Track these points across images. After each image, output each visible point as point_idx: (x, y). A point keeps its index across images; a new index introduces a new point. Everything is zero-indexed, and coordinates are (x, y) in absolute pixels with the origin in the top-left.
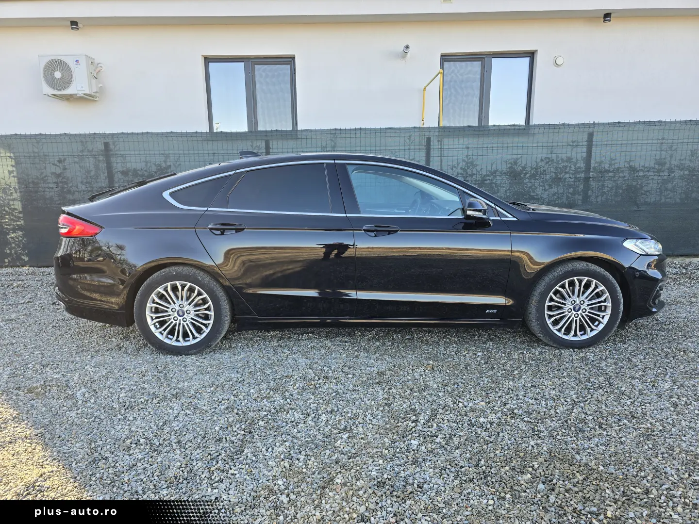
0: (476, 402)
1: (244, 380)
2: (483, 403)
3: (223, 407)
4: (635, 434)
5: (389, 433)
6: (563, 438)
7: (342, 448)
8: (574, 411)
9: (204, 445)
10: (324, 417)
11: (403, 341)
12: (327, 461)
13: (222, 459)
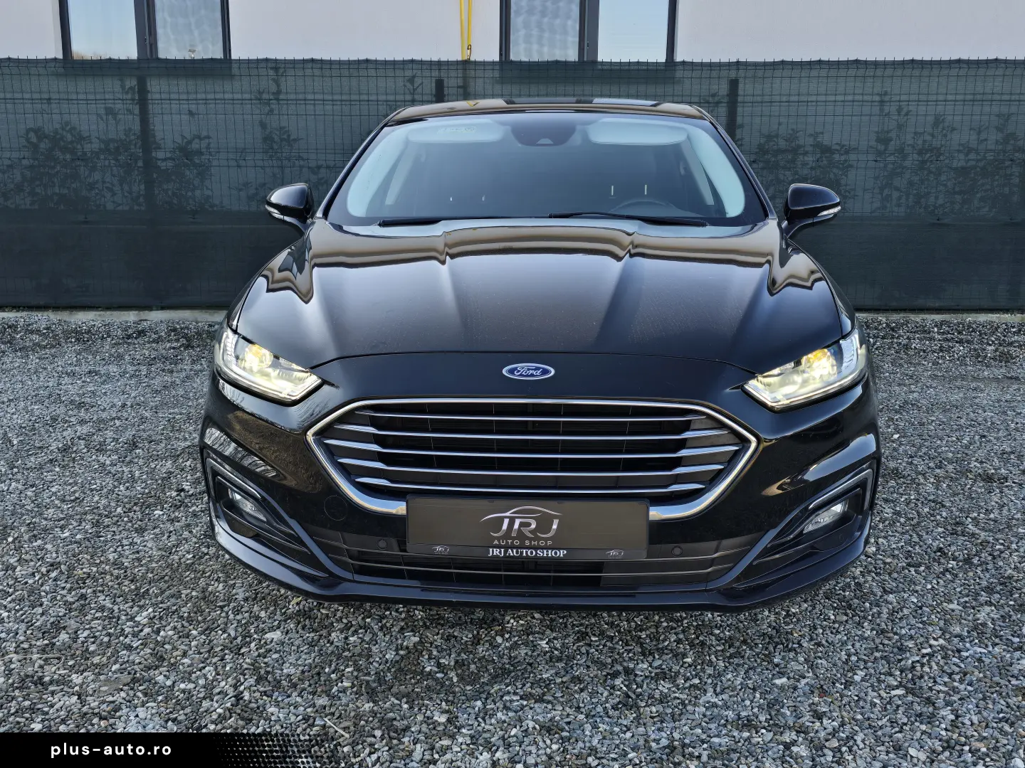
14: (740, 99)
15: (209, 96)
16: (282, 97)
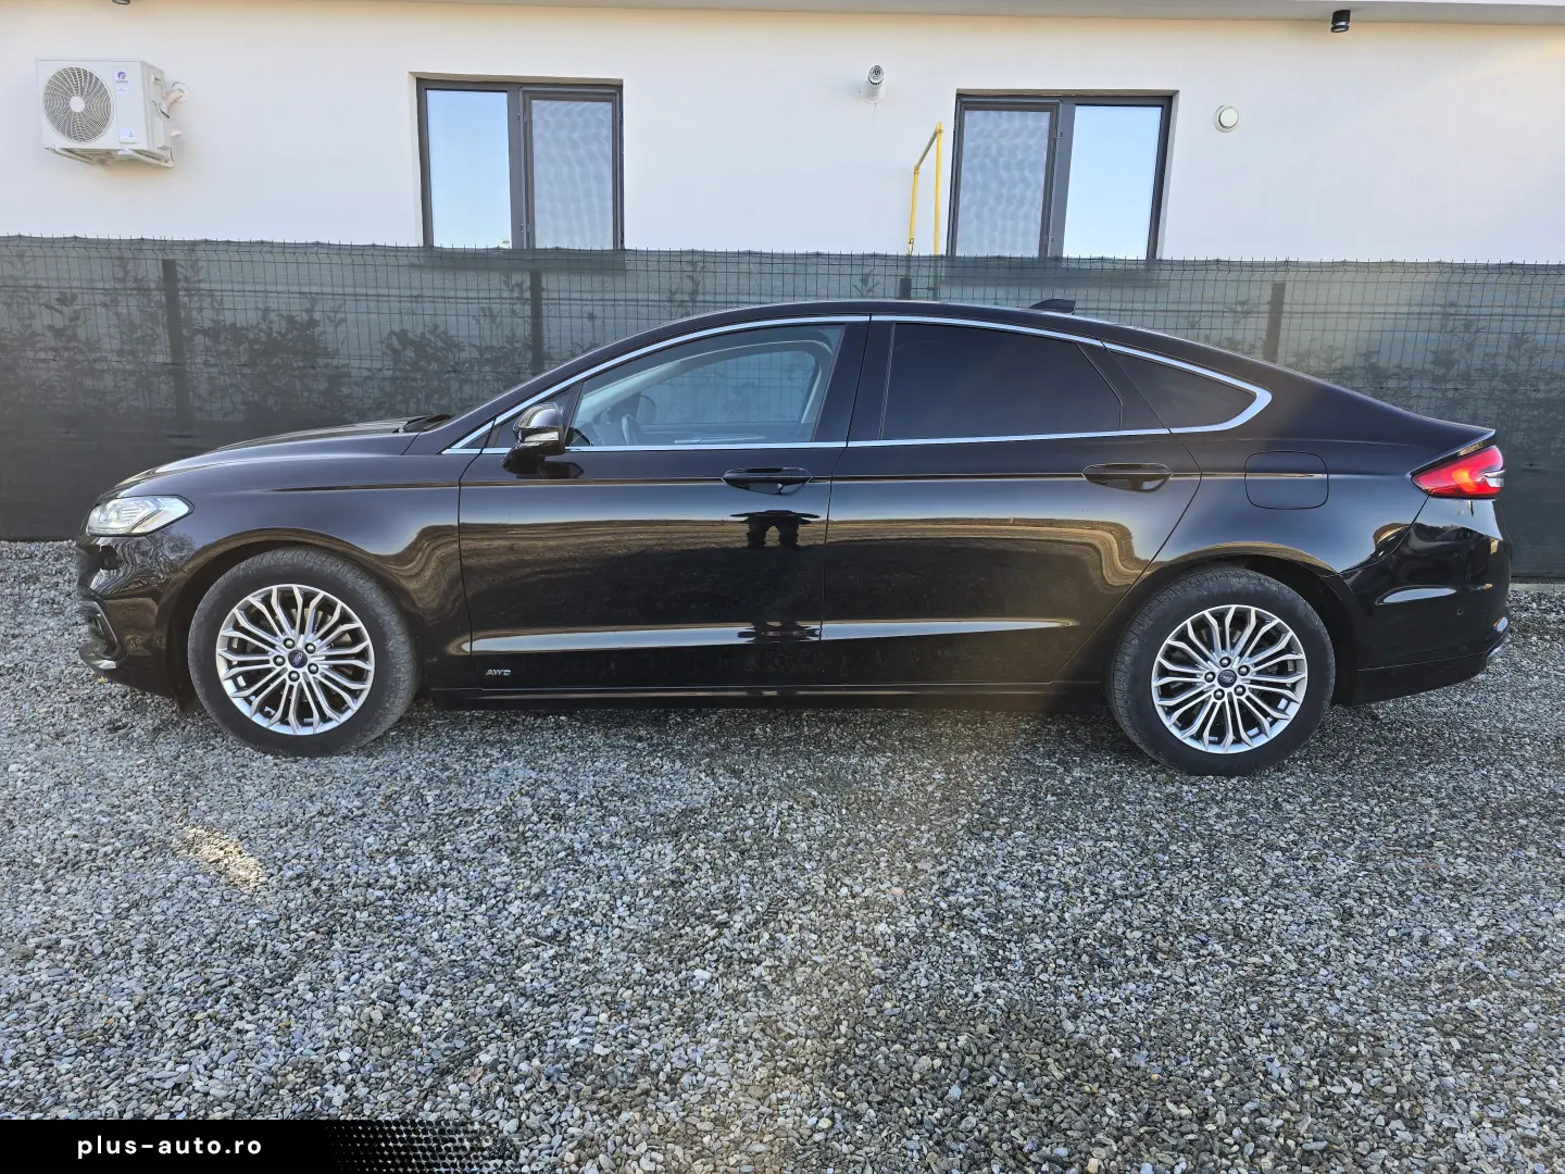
0: (883, 887)
1: (364, 815)
2: (899, 891)
3: (290, 874)
4: (1229, 977)
5: (652, 952)
6: (1053, 978)
7: (528, 981)
8: (1104, 917)
9: (205, 958)
10: (514, 909)
11: (772, 742)
12: (478, 1009)
13: (231, 994)
14: (1286, 308)
15: (619, 296)
16: (700, 297)
